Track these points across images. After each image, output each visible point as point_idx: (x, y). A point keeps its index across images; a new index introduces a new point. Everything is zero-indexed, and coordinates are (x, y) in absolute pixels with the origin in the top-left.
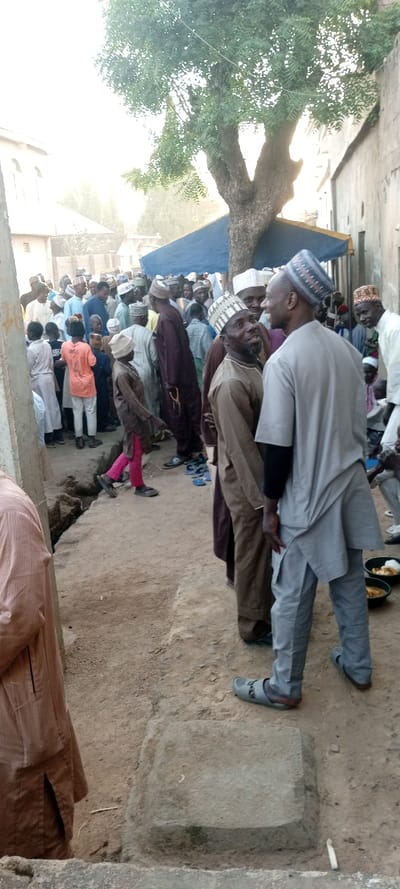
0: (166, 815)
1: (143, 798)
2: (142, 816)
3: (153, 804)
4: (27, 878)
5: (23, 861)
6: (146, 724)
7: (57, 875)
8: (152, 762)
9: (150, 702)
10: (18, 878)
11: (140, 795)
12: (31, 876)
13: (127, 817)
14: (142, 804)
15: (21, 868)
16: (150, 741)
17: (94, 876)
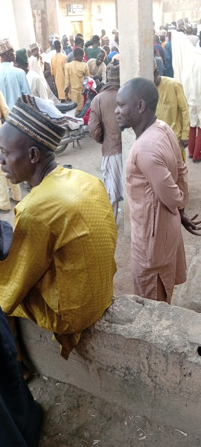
0: (199, 298)
1: (188, 289)
2: (187, 297)
3: (193, 292)
4: (142, 305)
5: (140, 298)
6: (192, 258)
7: (155, 306)
8: (194, 275)
9: (194, 249)
10: (138, 304)
11: (186, 288)
12: (144, 305)
13: (179, 295)
14: (187, 291)
15: (139, 300)
16: (194, 265)
17: (172, 310)
